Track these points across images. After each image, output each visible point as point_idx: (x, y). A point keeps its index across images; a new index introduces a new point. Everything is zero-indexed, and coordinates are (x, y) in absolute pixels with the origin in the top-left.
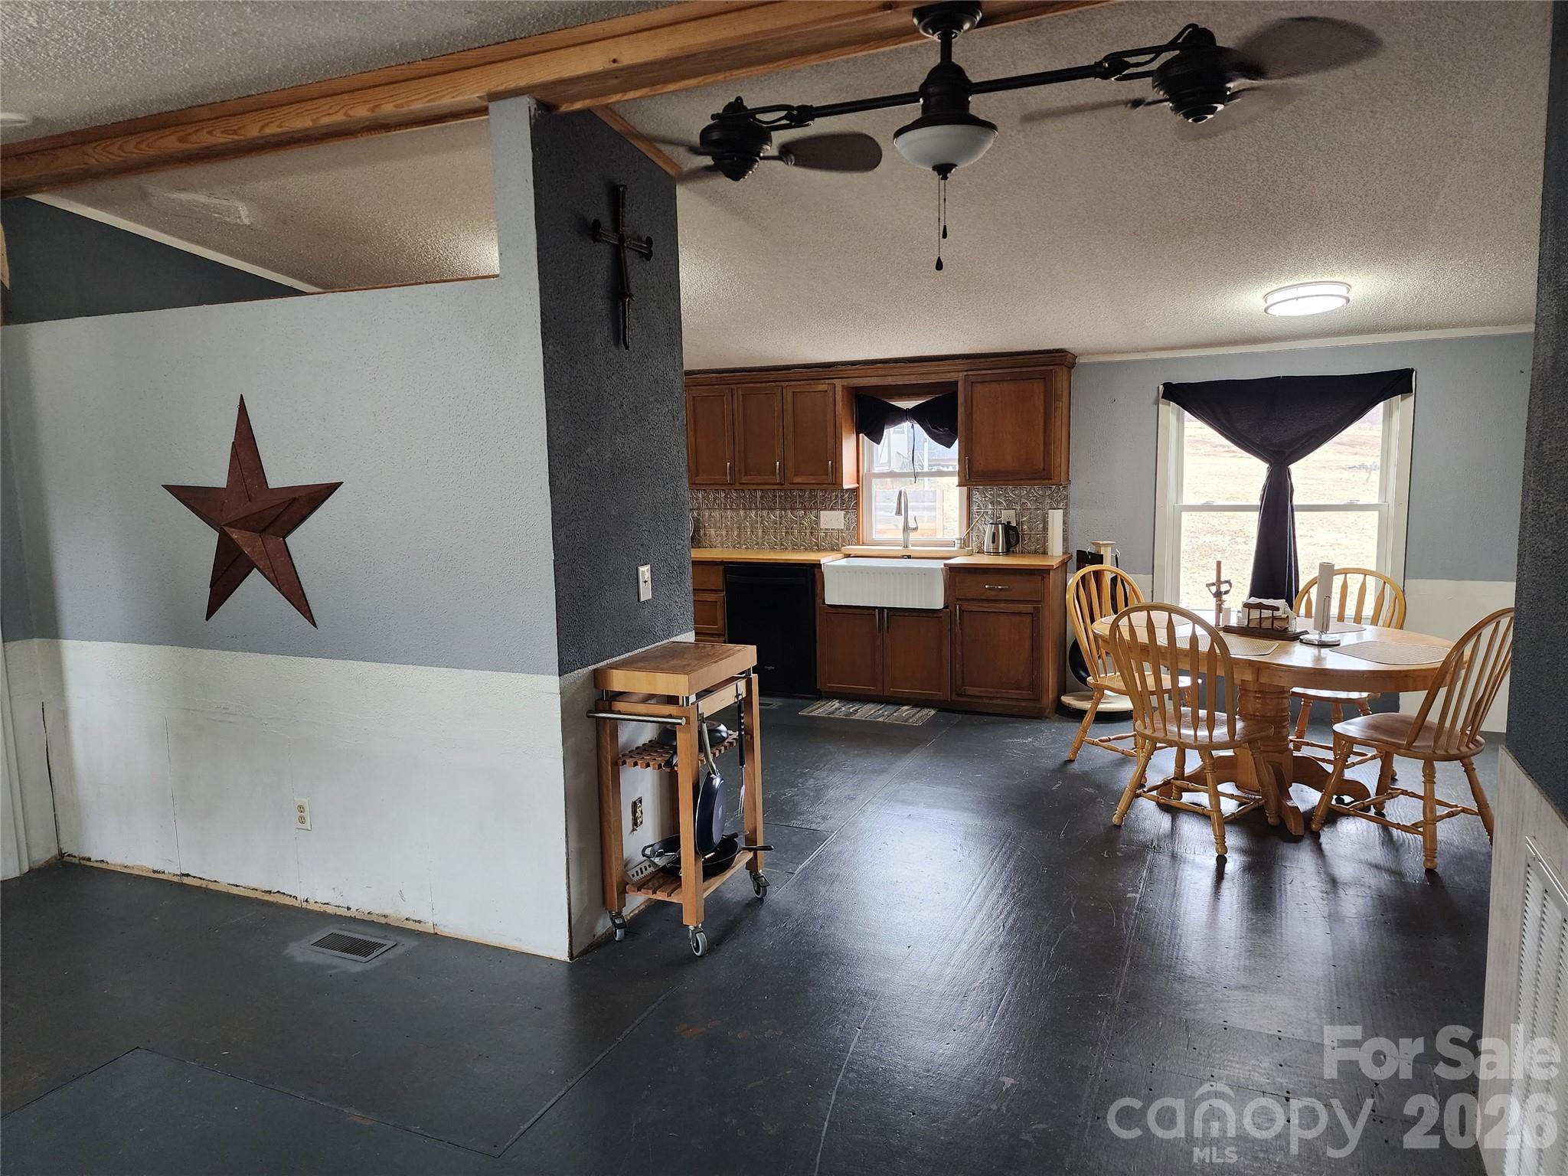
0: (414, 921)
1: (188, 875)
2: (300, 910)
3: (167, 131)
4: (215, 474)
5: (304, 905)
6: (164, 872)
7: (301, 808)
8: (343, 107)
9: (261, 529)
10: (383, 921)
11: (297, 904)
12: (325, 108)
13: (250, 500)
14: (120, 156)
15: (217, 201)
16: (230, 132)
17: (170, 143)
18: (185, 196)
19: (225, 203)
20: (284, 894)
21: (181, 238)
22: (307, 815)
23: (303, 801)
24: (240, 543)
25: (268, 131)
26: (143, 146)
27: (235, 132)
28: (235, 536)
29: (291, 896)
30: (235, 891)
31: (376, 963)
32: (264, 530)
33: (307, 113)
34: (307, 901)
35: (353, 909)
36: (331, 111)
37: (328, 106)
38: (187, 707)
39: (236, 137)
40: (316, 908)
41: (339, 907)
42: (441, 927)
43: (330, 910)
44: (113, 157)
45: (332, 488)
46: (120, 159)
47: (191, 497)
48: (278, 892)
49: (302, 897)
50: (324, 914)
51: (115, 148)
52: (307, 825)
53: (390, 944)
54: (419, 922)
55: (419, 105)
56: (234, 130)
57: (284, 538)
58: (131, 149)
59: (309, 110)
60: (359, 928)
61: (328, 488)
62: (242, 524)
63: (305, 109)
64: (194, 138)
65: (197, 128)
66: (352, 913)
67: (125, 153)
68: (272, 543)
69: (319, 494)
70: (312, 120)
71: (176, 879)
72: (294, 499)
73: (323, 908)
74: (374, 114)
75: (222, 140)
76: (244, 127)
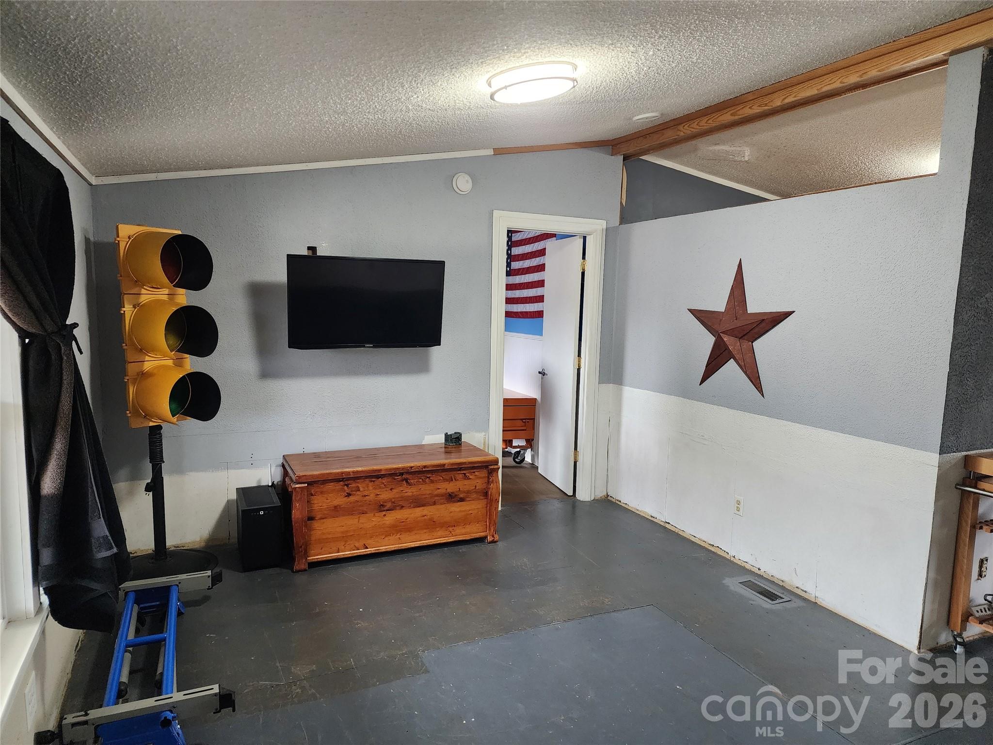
0: (802, 590)
1: (669, 523)
2: (729, 561)
3: (725, 111)
4: (718, 303)
5: (732, 559)
6: (656, 518)
7: (738, 503)
8: (839, 78)
9: (740, 336)
10: (781, 583)
11: (728, 557)
12: (827, 80)
13: (736, 319)
14: (697, 129)
15: (734, 148)
16: (763, 106)
17: (727, 117)
18: (717, 148)
19: (739, 149)
20: (721, 549)
21: (706, 172)
22: (741, 507)
23: (741, 498)
24: (728, 343)
25: (787, 101)
26: (710, 121)
27: (766, 105)
28: (725, 339)
29: (725, 551)
30: (693, 539)
31: (778, 607)
32: (742, 337)
33: (814, 86)
34: (734, 557)
35: (762, 570)
36: (833, 81)
37: (830, 79)
38: (681, 432)
39: (766, 108)
40: (739, 563)
41: (753, 566)
42: (821, 600)
43: (748, 567)
44: (692, 130)
45: (787, 314)
46: (697, 130)
47: (703, 317)
48: (718, 547)
49: (732, 553)
50: (744, 568)
51: (695, 125)
52: (741, 513)
53: (786, 599)
54: (805, 592)
55: (896, 68)
56: (766, 104)
57: (752, 342)
58: (705, 124)
59: (816, 84)
60: (767, 583)
61: (786, 314)
62: (730, 332)
63: (813, 83)
64: (741, 112)
65: (743, 106)
66: (761, 573)
67: (700, 126)
68: (746, 344)
69: (777, 318)
70: (818, 90)
71: (662, 524)
72: (763, 320)
73: (744, 564)
74: (862, 79)
75: (758, 111)
76: (772, 101)
